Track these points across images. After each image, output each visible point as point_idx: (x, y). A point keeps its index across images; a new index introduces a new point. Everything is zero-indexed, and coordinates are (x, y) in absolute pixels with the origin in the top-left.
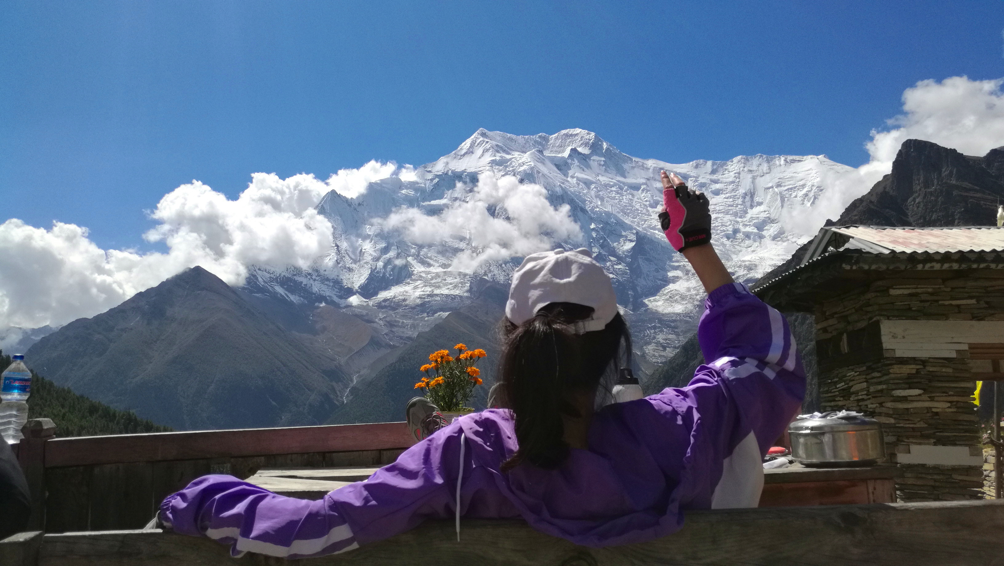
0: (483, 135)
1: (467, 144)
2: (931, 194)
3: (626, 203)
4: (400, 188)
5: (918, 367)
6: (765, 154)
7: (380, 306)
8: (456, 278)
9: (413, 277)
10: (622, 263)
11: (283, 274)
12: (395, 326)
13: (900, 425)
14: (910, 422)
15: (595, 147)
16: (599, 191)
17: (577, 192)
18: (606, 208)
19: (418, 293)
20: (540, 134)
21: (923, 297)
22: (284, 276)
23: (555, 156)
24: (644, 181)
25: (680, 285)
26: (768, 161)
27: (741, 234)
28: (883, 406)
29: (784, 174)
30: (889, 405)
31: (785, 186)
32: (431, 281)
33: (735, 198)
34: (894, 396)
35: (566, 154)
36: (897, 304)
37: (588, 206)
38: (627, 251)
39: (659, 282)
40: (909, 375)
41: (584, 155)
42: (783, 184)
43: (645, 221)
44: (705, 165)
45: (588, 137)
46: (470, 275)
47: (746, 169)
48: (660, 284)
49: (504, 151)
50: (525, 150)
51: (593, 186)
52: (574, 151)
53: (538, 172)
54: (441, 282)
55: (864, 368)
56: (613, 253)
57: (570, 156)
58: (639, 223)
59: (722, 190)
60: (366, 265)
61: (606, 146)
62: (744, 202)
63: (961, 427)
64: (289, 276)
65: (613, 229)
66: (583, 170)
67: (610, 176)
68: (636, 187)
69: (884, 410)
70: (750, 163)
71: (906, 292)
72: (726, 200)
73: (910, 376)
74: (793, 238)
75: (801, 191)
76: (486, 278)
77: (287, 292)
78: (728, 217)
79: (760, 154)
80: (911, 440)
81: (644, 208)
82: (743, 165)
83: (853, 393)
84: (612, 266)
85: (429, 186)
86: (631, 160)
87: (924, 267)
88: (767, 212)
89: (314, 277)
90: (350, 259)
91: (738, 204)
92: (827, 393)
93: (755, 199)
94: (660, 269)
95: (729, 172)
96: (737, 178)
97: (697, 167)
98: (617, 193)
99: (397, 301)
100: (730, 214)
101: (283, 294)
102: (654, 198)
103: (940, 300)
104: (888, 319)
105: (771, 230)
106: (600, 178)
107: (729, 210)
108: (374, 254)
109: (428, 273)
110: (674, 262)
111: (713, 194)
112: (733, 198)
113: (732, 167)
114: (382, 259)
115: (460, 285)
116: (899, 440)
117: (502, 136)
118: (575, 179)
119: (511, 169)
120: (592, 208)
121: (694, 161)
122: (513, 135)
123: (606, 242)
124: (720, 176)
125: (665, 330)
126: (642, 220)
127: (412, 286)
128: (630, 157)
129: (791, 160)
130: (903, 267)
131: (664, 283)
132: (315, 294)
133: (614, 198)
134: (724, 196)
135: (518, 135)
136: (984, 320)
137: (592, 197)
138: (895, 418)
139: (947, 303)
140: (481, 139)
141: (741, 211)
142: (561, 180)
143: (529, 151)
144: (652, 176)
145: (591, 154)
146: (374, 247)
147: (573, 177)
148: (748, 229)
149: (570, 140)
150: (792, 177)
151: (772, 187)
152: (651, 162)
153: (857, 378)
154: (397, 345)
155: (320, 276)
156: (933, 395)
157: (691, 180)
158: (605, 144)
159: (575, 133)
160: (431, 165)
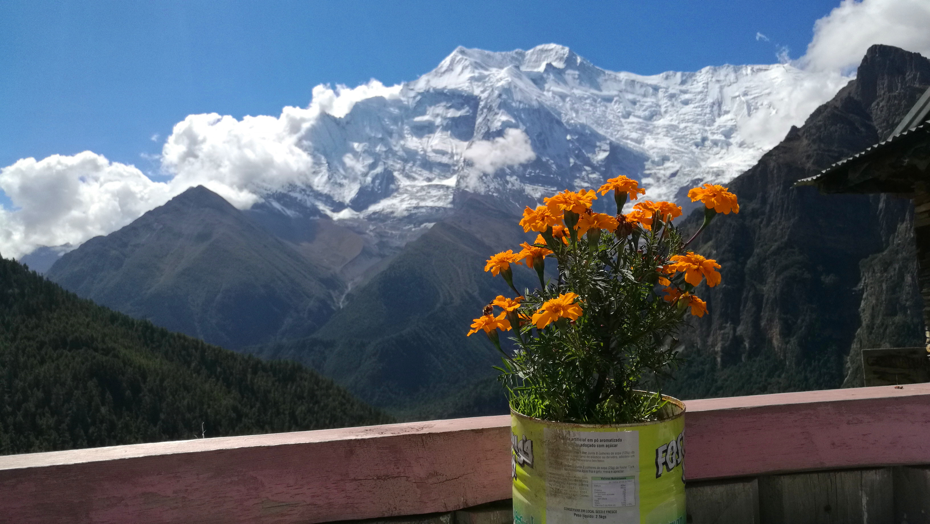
0: (462, 52)
1: (446, 62)
2: (895, 97)
3: (599, 115)
4: (384, 106)
6: (732, 64)
7: (370, 218)
8: (439, 191)
9: (400, 191)
10: (597, 172)
11: (279, 190)
12: (384, 236)
15: (569, 62)
16: (574, 104)
17: (553, 105)
18: (580, 120)
19: (405, 206)
20: (517, 50)
23: (532, 72)
24: (616, 93)
25: (653, 191)
26: (735, 71)
27: (709, 142)
29: (751, 83)
31: (751, 95)
32: (417, 194)
35: (542, 68)
37: (564, 118)
38: (601, 161)
41: (559, 69)
42: (749, 93)
43: (618, 131)
44: (675, 76)
45: (562, 52)
46: (453, 188)
47: (714, 79)
49: (482, 68)
50: (502, 66)
51: (568, 99)
52: (549, 65)
53: (516, 87)
54: (426, 195)
56: (588, 162)
57: (546, 70)
58: (612, 134)
59: (691, 100)
60: (355, 180)
61: (580, 60)
62: (712, 111)
64: (285, 192)
65: (587, 140)
66: (559, 84)
67: (584, 89)
68: (609, 99)
70: (718, 73)
72: (695, 109)
74: (759, 145)
75: (766, 99)
76: (467, 190)
77: (283, 207)
78: (697, 126)
79: (727, 64)
81: (617, 119)
82: (711, 75)
84: (587, 176)
85: (412, 103)
86: (604, 73)
88: (734, 120)
89: (308, 193)
90: (340, 176)
91: (706, 113)
93: (722, 108)
95: (698, 82)
96: (705, 88)
97: (667, 78)
98: (591, 105)
99: (385, 213)
100: (698, 123)
101: (280, 209)
102: (627, 110)
105: (738, 137)
106: (575, 91)
107: (698, 119)
108: (363, 170)
109: (414, 186)
110: (646, 170)
111: (683, 104)
112: (702, 107)
113: (701, 78)
114: (370, 174)
115: (444, 197)
117: (480, 53)
118: (551, 93)
119: (490, 84)
120: (567, 120)
121: (664, 73)
122: (491, 52)
123: (581, 153)
124: (689, 87)
126: (615, 131)
127: (399, 199)
128: (603, 70)
129: (758, 69)
132: (309, 208)
133: (588, 110)
134: (693, 106)
135: (495, 51)
137: (567, 110)
140: (460, 56)
141: (709, 120)
142: (538, 95)
143: (506, 67)
144: (624, 88)
145: (566, 68)
146: (363, 163)
147: (548, 91)
148: (716, 137)
149: (545, 55)
150: (758, 86)
151: (739, 96)
152: (624, 74)
154: (387, 254)
155: (313, 192)
157: (661, 91)
158: (578, 58)
159: (550, 48)
160: (413, 83)
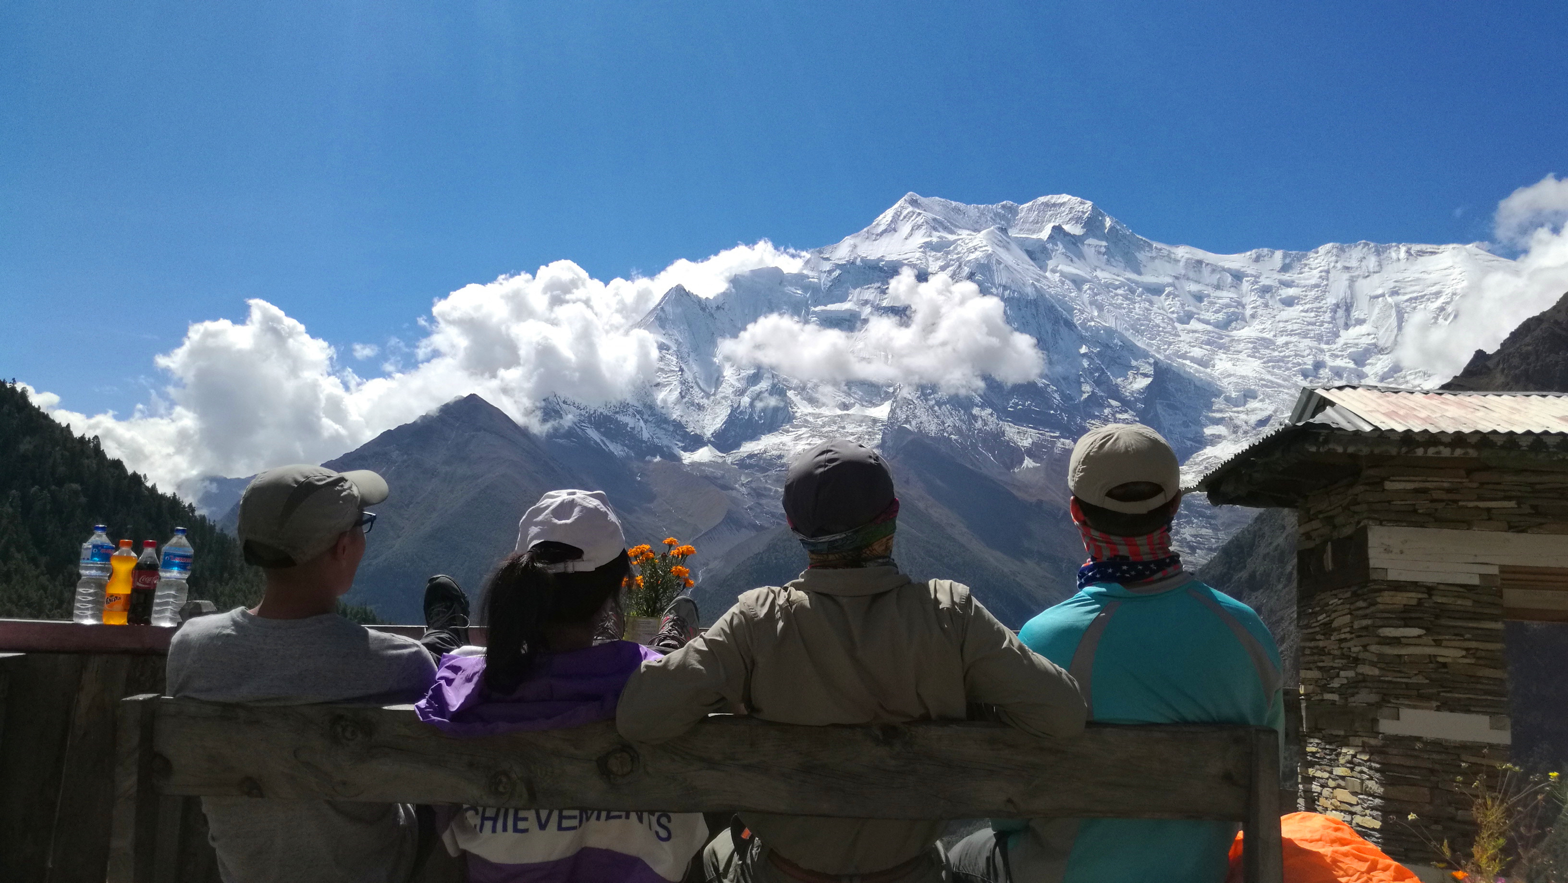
0: (914, 202)
1: (887, 216)
3: (1139, 315)
4: (780, 284)
5: (1420, 596)
6: (1373, 241)
7: (743, 464)
8: (860, 426)
9: (795, 422)
10: (1130, 411)
11: (601, 410)
12: (763, 495)
13: (1387, 679)
14: (1403, 675)
15: (1092, 225)
16: (1096, 295)
17: (1061, 295)
18: (1106, 322)
19: (801, 446)
20: (1005, 202)
21: (1436, 495)
22: (601, 413)
23: (1027, 238)
24: (1170, 280)
25: (1223, 449)
26: (1378, 253)
27: (1327, 370)
28: (1367, 651)
29: (1406, 275)
30: (1374, 648)
31: (1405, 294)
32: (822, 429)
33: (1319, 312)
34: (1380, 636)
35: (1045, 234)
36: (1395, 503)
37: (1078, 318)
38: (1139, 392)
39: (1189, 443)
40: (1406, 607)
41: (1074, 236)
42: (1402, 291)
43: (1170, 344)
44: (1271, 257)
45: (1080, 208)
46: (883, 422)
47: (1339, 265)
48: (1189, 446)
49: (945, 228)
50: (978, 227)
51: (1086, 287)
52: (1057, 229)
53: (999, 263)
54: (837, 430)
55: (1348, 594)
56: (1115, 393)
57: (1051, 237)
58: (1159, 348)
59: (1298, 298)
60: (724, 401)
61: (1110, 223)
62: (1333, 318)
63: (1479, 686)
64: (608, 414)
65: (1116, 355)
66: (1072, 261)
67: (1115, 270)
68: (1157, 290)
69: (1365, 655)
70: (1347, 255)
71: (1410, 486)
72: (1304, 314)
73: (1407, 609)
74: (1415, 378)
75: (1432, 302)
76: (908, 426)
77: (604, 439)
78: (1307, 342)
79: (1364, 241)
80: (1401, 701)
81: (1168, 324)
82: (1334, 258)
83: (1335, 630)
84: (1113, 415)
85: (825, 281)
86: (1150, 246)
87: (1426, 452)
88: (1373, 336)
89: (646, 417)
90: (700, 392)
91: (1323, 322)
92: (1306, 629)
93: (1352, 314)
94: (1190, 422)
95: (1311, 269)
96: (1323, 280)
97: (1257, 259)
98: (1126, 298)
99: (768, 458)
100: (1310, 338)
101: (598, 441)
102: (1186, 308)
103: (1460, 500)
104: (1381, 524)
105: (1377, 367)
106: (1099, 273)
107: (1309, 330)
108: (737, 384)
109: (817, 416)
110: (1214, 411)
111: (1283, 304)
112: (1316, 311)
113: (1316, 261)
114: (748, 393)
115: (867, 437)
116: (1384, 700)
117: (943, 205)
118: (1058, 274)
119: (955, 256)
120: (1084, 320)
121: (1254, 251)
122: (961, 204)
123: (1104, 376)
124: (1296, 276)
125: (1195, 521)
126: (1165, 343)
127: (792, 435)
128: (1149, 241)
129: (1418, 251)
130: (1394, 451)
131: (1197, 445)
132: (646, 442)
133: (1120, 307)
134: (1301, 308)
135: (969, 203)
136: (1527, 532)
137: (1083, 304)
138: (1381, 669)
139: (1471, 504)
140: (910, 209)
141: (1329, 333)
142: (1035, 276)
143: (985, 228)
144: (1183, 272)
145: (1086, 235)
146: (738, 373)
147: (1054, 271)
148: (1339, 363)
149: (1051, 212)
150: (1418, 279)
151: (1383, 295)
152: (1183, 250)
153: (1340, 607)
154: (766, 526)
155: (655, 415)
156: (1440, 637)
157: (1247, 281)
158: (1108, 219)
159: (1060, 201)
160: (829, 248)
